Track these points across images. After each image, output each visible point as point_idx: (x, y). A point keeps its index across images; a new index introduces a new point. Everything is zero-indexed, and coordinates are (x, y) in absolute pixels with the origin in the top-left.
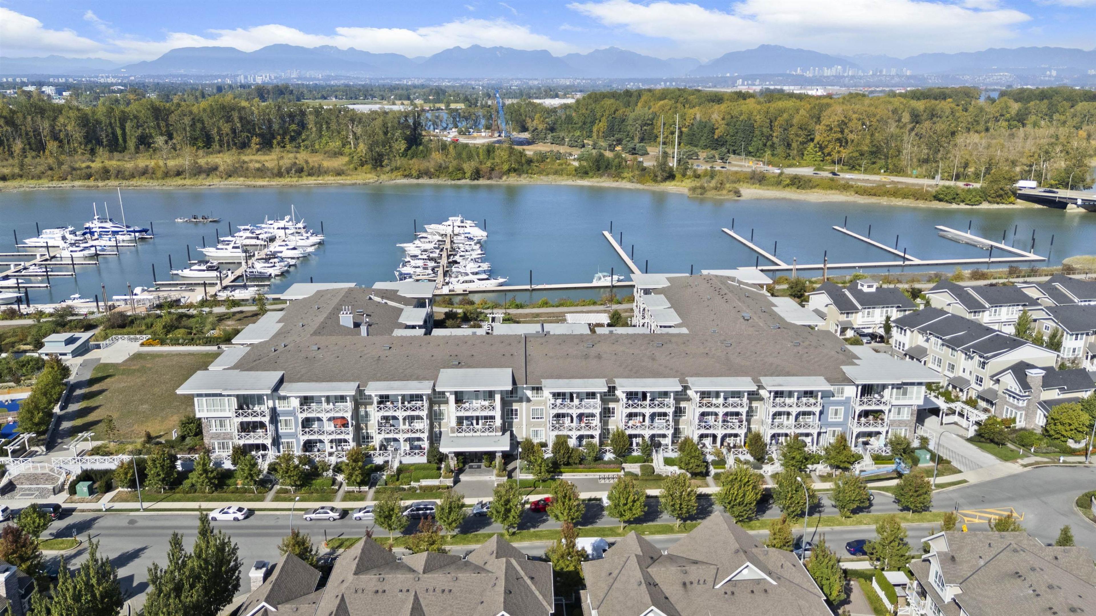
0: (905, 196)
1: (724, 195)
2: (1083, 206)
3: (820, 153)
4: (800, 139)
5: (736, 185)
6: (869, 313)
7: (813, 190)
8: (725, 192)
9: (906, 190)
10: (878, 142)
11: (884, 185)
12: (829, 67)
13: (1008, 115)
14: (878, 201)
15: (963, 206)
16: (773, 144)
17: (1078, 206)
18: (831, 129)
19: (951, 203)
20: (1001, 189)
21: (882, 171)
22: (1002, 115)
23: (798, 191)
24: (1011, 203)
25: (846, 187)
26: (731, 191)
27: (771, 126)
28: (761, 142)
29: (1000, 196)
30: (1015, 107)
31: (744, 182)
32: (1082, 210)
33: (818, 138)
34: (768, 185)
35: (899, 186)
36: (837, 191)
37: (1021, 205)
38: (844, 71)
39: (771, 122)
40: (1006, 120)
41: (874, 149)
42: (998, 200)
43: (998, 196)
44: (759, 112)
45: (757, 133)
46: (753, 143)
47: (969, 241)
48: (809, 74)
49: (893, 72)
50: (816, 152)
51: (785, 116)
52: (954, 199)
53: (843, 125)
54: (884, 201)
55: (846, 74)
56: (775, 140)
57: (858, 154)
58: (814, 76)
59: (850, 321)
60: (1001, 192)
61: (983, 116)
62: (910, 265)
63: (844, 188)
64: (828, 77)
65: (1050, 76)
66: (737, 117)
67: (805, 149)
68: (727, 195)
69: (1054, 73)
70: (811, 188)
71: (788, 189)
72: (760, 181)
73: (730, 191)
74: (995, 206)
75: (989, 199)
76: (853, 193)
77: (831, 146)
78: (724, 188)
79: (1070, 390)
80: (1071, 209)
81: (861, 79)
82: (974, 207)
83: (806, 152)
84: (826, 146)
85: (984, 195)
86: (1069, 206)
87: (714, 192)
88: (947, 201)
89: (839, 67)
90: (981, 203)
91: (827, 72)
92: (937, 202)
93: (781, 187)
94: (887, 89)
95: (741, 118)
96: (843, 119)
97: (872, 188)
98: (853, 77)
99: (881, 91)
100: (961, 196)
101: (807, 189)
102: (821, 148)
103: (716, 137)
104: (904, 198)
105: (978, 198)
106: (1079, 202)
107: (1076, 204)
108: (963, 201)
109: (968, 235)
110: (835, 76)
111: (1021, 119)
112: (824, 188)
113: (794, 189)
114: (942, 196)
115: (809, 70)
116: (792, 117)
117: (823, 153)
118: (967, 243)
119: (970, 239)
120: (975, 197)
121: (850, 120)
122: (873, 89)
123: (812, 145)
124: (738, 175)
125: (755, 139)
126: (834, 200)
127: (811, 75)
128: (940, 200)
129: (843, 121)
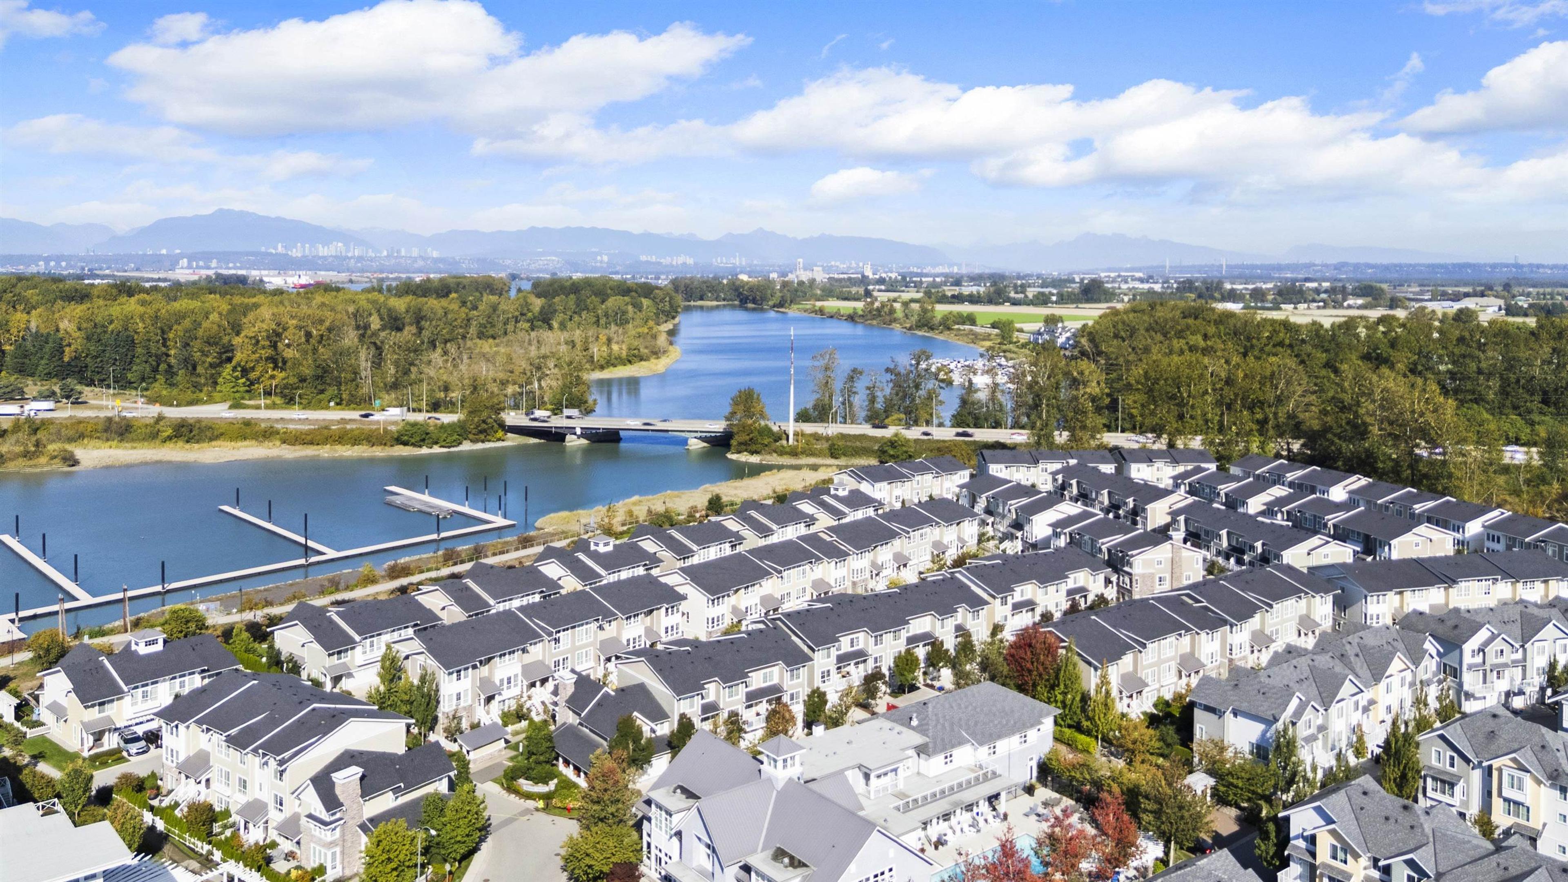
0: (356, 441)
1: (43, 466)
2: (582, 436)
3: (244, 380)
4: (209, 360)
5: (69, 447)
6: (145, 695)
7: (214, 443)
8: (43, 460)
9: (356, 433)
10: (325, 360)
11: (327, 428)
12: (326, 244)
13: (530, 314)
14: (316, 453)
15: (437, 450)
16: (170, 366)
17: (579, 437)
18: (258, 342)
19: (420, 446)
20: (484, 422)
21: (332, 404)
22: (522, 314)
23: (188, 446)
24: (499, 440)
25: (267, 434)
26: (55, 457)
27: (164, 339)
28: (147, 365)
29: (483, 432)
30: (537, 303)
31: (91, 437)
32: (584, 441)
33: (239, 356)
34: (133, 440)
35: (348, 427)
36: (254, 442)
37: (513, 440)
38: (348, 251)
39: (163, 332)
40: (528, 321)
41: (320, 372)
42: (482, 437)
43: (481, 432)
44: (142, 317)
45: (139, 350)
46: (135, 368)
47: (424, 508)
48: (296, 253)
49: (415, 253)
50: (237, 378)
51: (187, 323)
52: (423, 440)
53: (274, 338)
54: (325, 452)
55: (350, 255)
56: (173, 361)
57: (296, 380)
58: (303, 256)
59: (109, 717)
60: (484, 426)
61: (499, 317)
62: (318, 563)
63: (264, 436)
64: (325, 258)
65: (601, 262)
66: (103, 326)
67: (220, 374)
68: (48, 464)
69: (605, 258)
70: (211, 439)
71: (170, 445)
72: (121, 434)
73: (53, 458)
74: (479, 446)
75: (471, 436)
76: (278, 443)
77: (259, 369)
78: (42, 453)
79: (410, 786)
80: (573, 442)
81: (371, 261)
82: (452, 449)
83: (220, 380)
84: (253, 369)
85: (461, 432)
86: (569, 437)
87: (21, 462)
88: (414, 445)
89: (340, 244)
90: (460, 443)
91: (323, 251)
92: (401, 447)
93: (158, 442)
94: (404, 276)
95: (111, 328)
96: (274, 327)
97: (309, 432)
98: (360, 259)
99: (394, 279)
100: (434, 436)
101: (204, 441)
102: (245, 372)
103: (66, 359)
104: (353, 445)
105: (455, 437)
106: (578, 431)
107: (575, 434)
108: (436, 443)
109: (426, 498)
110: (336, 257)
111: (545, 319)
112: (231, 439)
113: (180, 444)
114: (406, 438)
115: (296, 247)
116: (197, 325)
117: (248, 379)
118: (420, 511)
119: (426, 503)
120: (451, 435)
121: (285, 329)
122: (384, 275)
123: (229, 367)
124: (81, 427)
125: (138, 361)
126: (245, 457)
127: (299, 255)
128: (405, 444)
129: (274, 331)
